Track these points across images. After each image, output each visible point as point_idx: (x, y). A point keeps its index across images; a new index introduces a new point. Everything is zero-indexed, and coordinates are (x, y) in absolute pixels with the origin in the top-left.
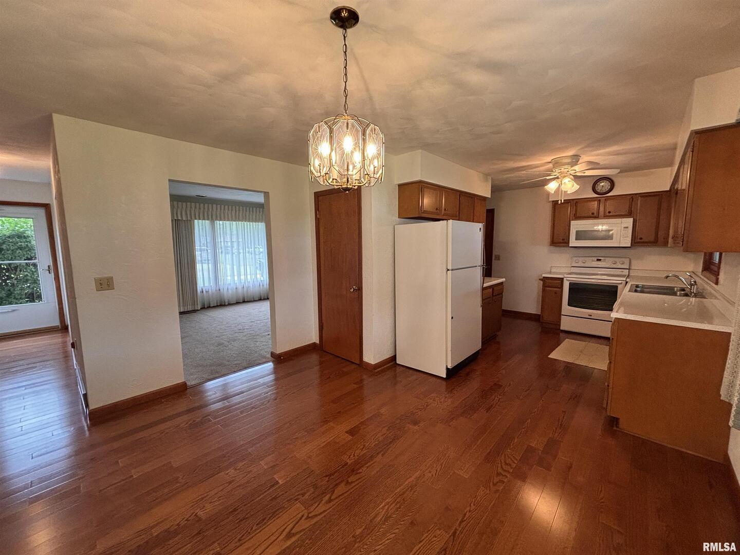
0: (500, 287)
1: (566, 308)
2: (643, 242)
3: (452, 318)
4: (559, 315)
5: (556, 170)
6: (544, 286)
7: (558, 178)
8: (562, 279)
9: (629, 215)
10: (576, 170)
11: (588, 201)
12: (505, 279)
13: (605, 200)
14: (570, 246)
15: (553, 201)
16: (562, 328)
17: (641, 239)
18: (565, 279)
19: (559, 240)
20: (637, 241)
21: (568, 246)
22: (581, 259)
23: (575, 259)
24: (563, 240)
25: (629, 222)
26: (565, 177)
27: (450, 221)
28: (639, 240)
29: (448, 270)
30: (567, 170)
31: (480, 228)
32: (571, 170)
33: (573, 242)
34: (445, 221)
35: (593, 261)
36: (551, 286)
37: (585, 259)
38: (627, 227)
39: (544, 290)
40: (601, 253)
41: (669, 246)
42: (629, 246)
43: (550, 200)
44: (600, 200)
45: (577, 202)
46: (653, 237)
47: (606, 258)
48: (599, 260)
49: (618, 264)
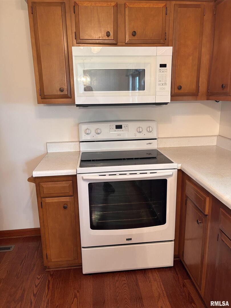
1: (88, 235)
8: (73, 179)
14: (76, 101)
17: (182, 87)
18: (79, 177)
21: (73, 103)
22: (93, 127)
23: (84, 127)
24: (61, 90)
35: (111, 129)
38: (163, 66)
46: (194, 86)
47: (130, 124)
48: (119, 127)
49: (145, 132)
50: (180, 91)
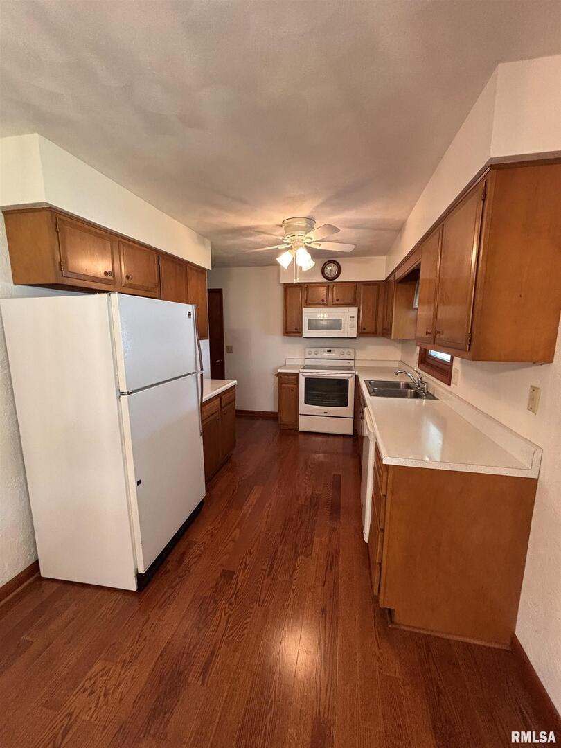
0: (231, 393)
1: (303, 407)
2: (368, 333)
3: (139, 483)
4: (297, 414)
5: (289, 236)
6: (281, 383)
7: (291, 248)
8: (297, 375)
9: (353, 303)
10: (311, 238)
11: (318, 286)
12: (236, 381)
13: (334, 286)
14: (304, 335)
15: (284, 284)
16: (300, 429)
17: (364, 329)
18: (300, 374)
19: (292, 329)
20: (362, 332)
21: (301, 336)
22: (313, 350)
23: (307, 350)
24: (296, 329)
25: (353, 311)
26: (299, 247)
27: (115, 296)
28: (363, 331)
29: (122, 394)
30: (302, 238)
31: (189, 312)
32: (307, 238)
33: (306, 332)
34: (105, 295)
35: (324, 352)
36: (286, 381)
37: (317, 349)
38: (353, 317)
39: (280, 388)
40: (330, 344)
41: (392, 338)
42: (355, 336)
43: (282, 282)
44: (329, 286)
45: (308, 287)
46: (374, 328)
47: (336, 349)
48: (329, 351)
49: (346, 355)
50: (365, 331)
